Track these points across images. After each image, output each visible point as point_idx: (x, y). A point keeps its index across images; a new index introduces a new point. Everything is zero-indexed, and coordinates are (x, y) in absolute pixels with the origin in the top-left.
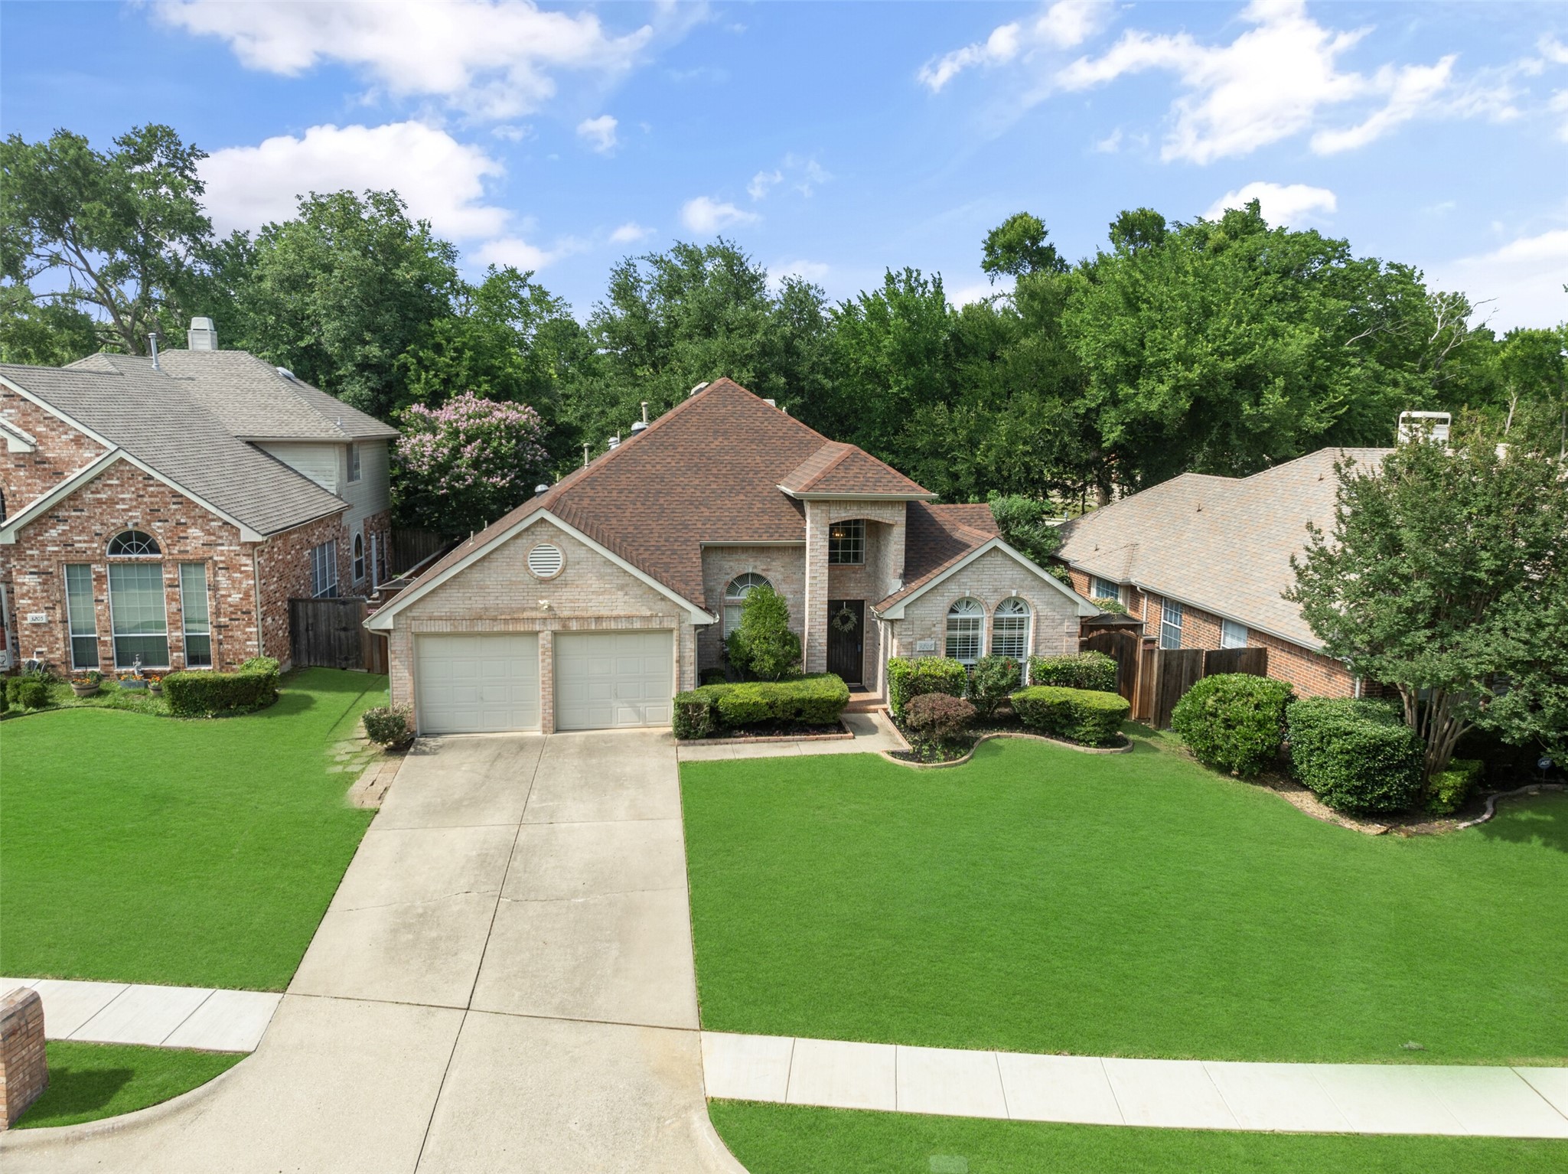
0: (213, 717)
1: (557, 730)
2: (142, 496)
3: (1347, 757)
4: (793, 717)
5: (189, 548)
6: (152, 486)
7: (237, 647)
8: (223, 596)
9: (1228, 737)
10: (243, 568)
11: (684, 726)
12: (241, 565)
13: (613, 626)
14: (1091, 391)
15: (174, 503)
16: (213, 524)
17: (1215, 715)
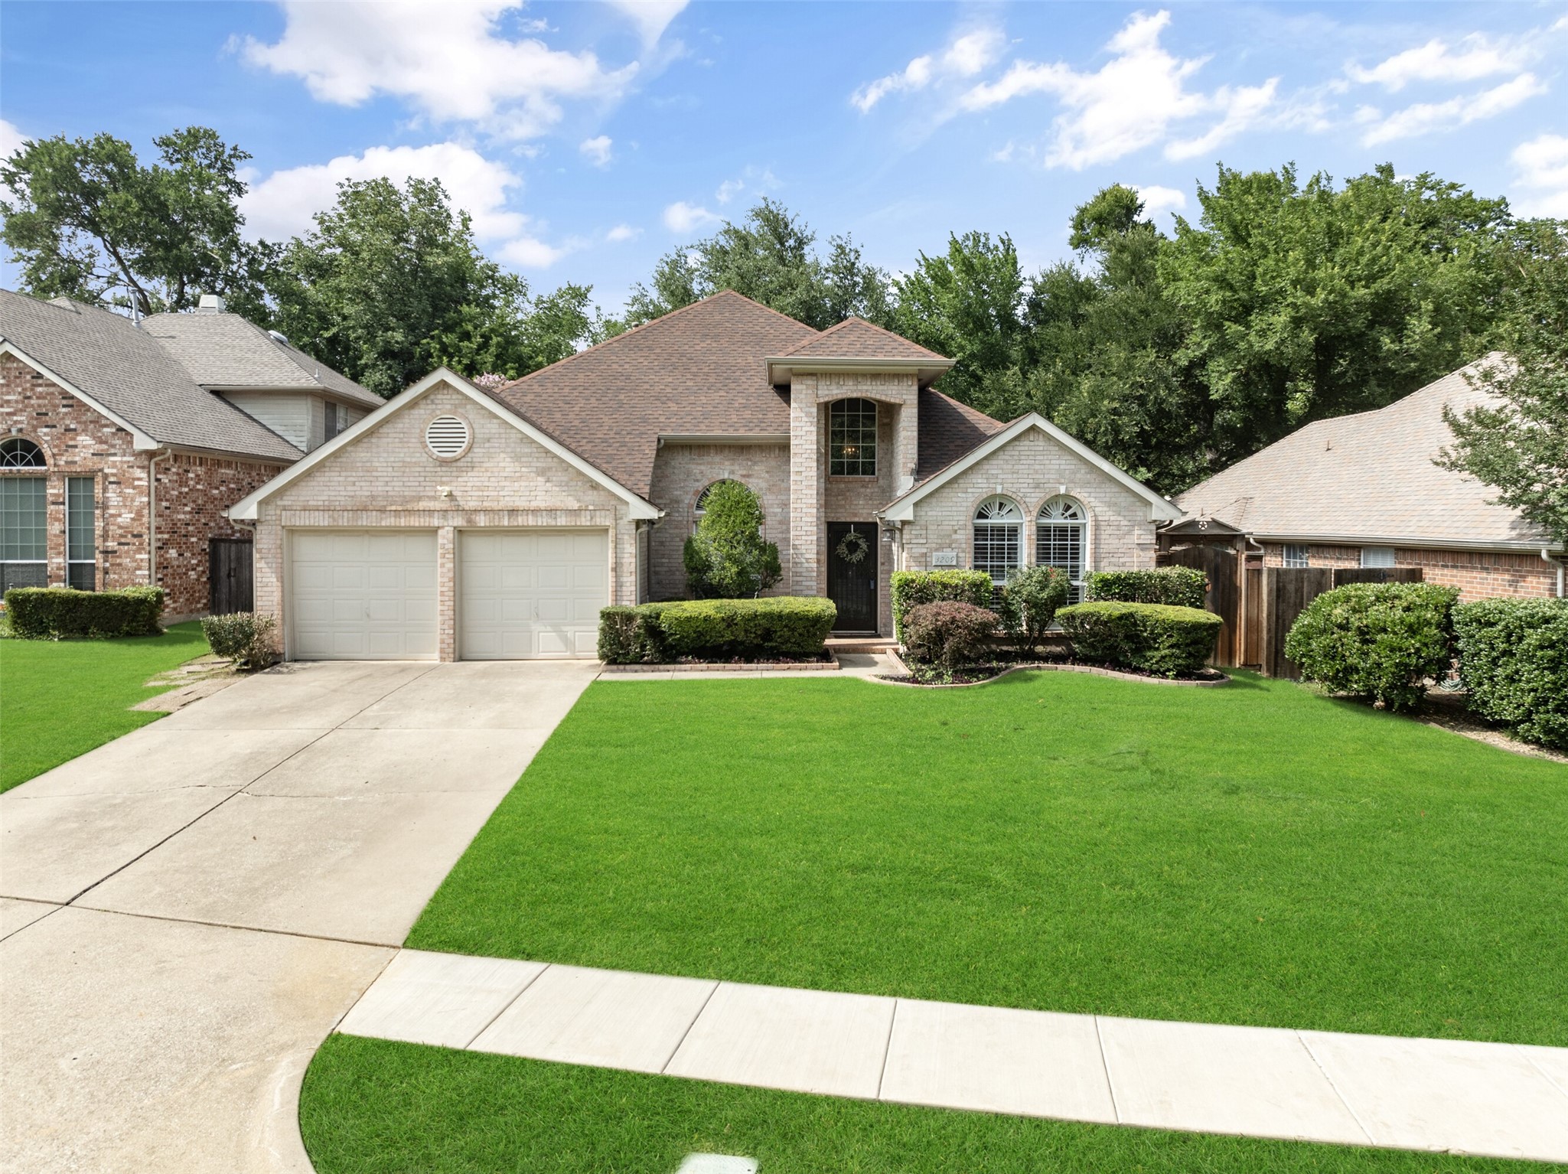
0: (60, 640)
1: (461, 659)
2: (29, 398)
3: (1551, 653)
4: (759, 641)
5: (77, 459)
6: (40, 385)
7: (125, 577)
8: (112, 516)
9: (1367, 654)
10: (137, 483)
11: (611, 645)
12: (134, 479)
13: (531, 521)
14: (1193, 338)
15: (64, 406)
16: (105, 430)
17: (1344, 627)
